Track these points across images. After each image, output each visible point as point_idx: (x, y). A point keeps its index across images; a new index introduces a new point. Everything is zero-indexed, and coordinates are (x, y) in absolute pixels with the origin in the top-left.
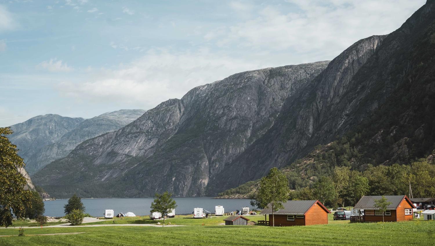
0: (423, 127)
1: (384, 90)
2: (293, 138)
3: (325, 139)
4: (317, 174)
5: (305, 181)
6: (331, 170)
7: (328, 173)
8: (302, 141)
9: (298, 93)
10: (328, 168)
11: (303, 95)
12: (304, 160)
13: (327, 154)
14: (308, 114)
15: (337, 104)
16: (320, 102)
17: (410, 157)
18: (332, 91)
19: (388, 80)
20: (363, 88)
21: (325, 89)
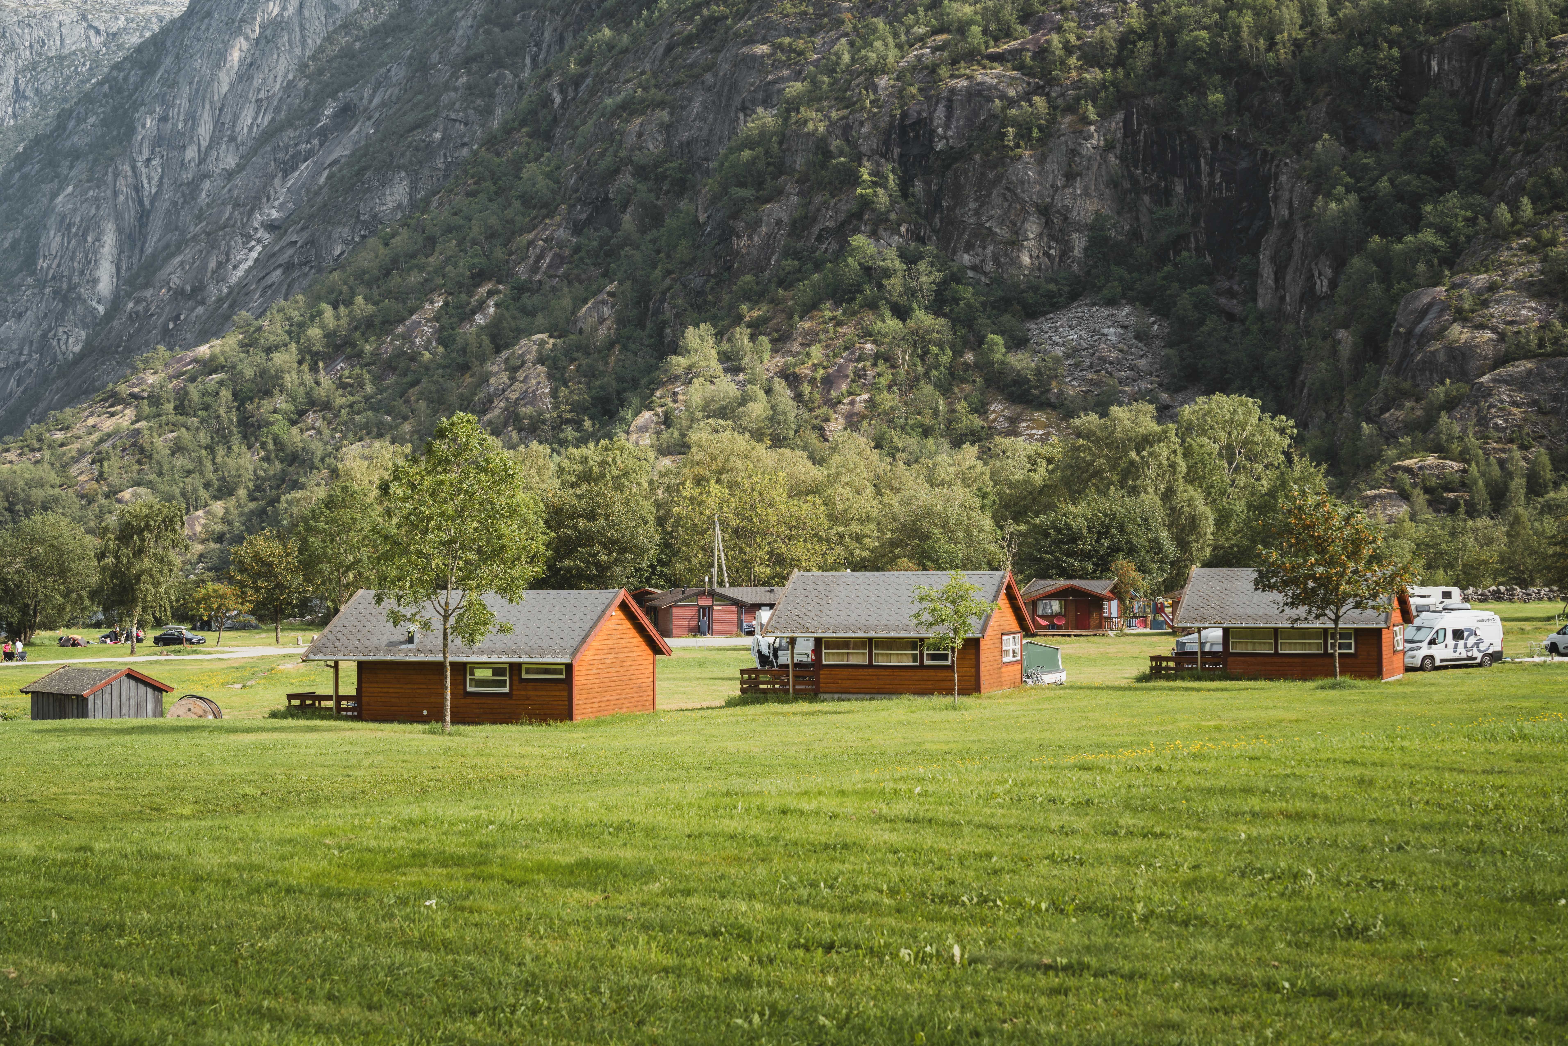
0: (611, 294)
1: (436, 130)
2: (20, 316)
3: (171, 326)
4: (153, 477)
5: (95, 507)
6: (214, 463)
7: (201, 473)
8: (61, 330)
9: (46, 110)
10: (203, 452)
11: (72, 124)
12: (86, 413)
13: (194, 391)
14: (93, 211)
15: (230, 175)
16: (148, 160)
17: (559, 416)
18: (206, 115)
19: (456, 89)
20: (347, 113)
21: (173, 106)
